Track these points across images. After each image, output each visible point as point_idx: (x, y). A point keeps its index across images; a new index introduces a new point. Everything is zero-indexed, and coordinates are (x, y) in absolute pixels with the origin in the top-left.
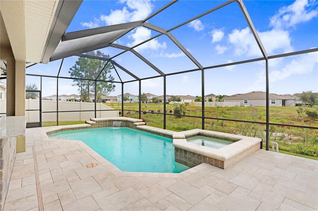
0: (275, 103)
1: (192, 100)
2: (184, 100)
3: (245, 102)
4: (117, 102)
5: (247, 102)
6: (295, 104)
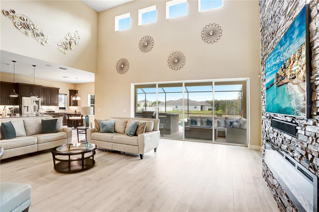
3: (176, 108)
6: (208, 109)
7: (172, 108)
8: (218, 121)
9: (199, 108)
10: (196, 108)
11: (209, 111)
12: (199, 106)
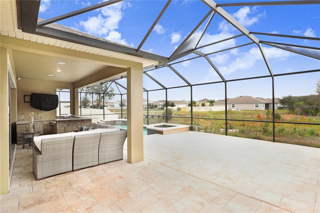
0: (258, 107)
2: (178, 105)
3: (233, 107)
4: (114, 108)
5: (234, 107)
9: (262, 107)
10: (256, 107)
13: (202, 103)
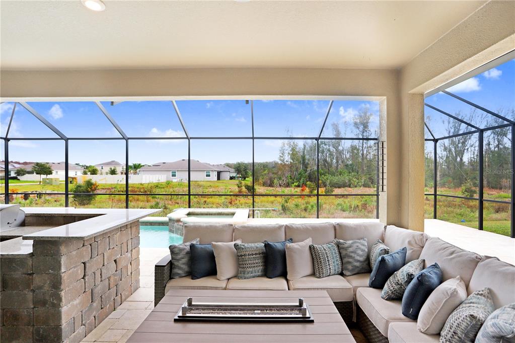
0: (210, 176)
1: (76, 172)
2: (57, 172)
3: (173, 176)
6: (229, 177)
7: (165, 176)
8: (311, 248)
9: (214, 176)
10: (208, 176)
11: (232, 181)
12: (214, 172)
13: (111, 169)
